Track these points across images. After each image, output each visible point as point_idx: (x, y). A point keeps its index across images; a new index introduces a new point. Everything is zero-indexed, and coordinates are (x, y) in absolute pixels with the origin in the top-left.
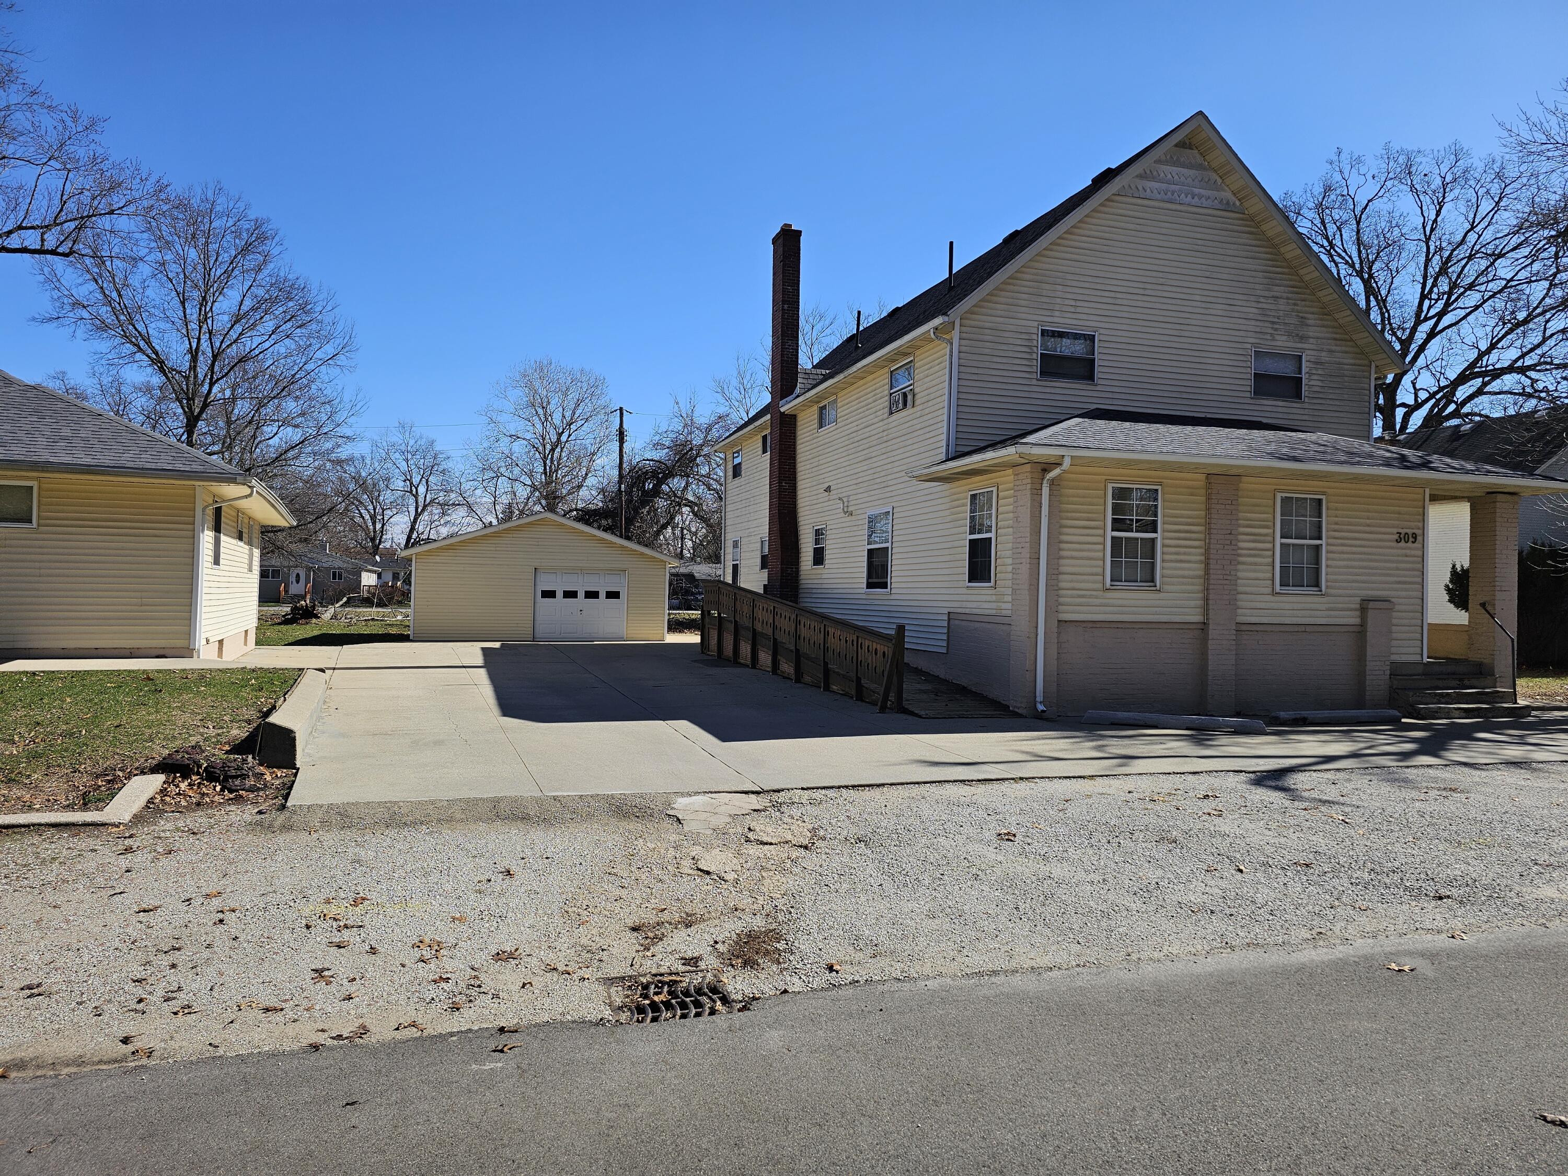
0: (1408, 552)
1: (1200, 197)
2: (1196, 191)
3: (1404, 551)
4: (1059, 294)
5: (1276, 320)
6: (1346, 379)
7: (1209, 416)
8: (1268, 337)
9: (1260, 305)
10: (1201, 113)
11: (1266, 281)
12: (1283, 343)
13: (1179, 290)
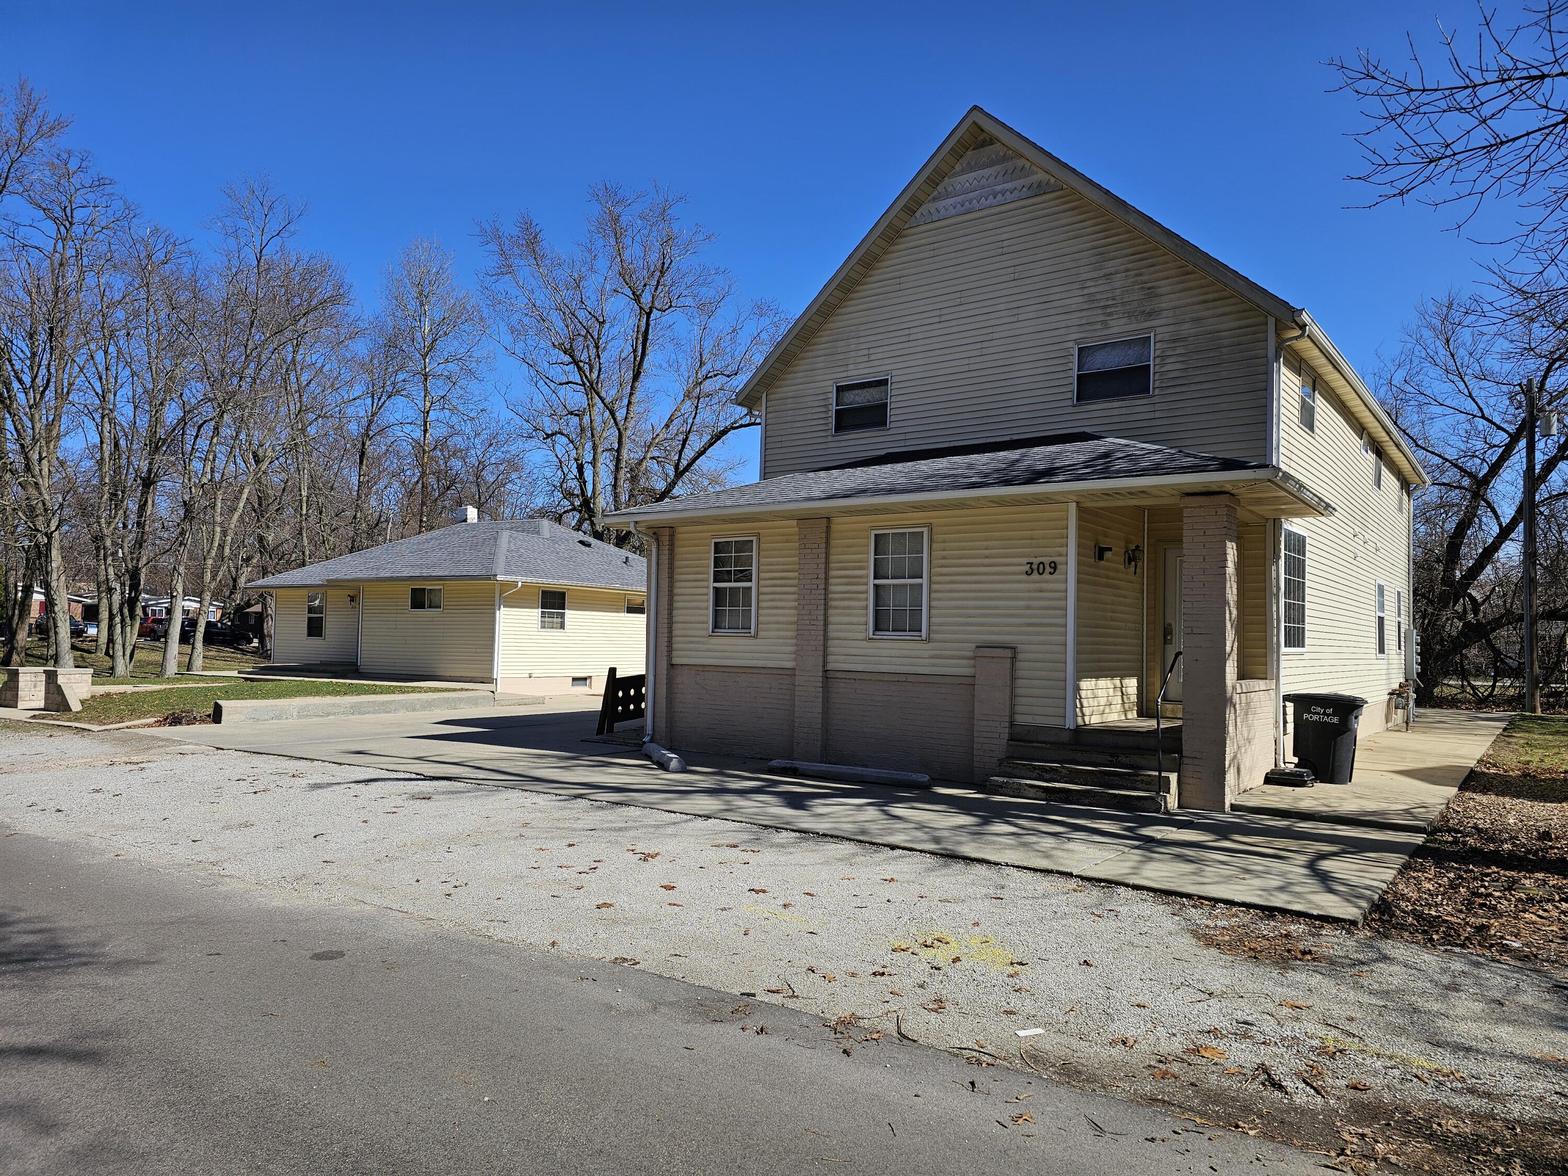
0: (1044, 586)
1: (1003, 193)
2: (999, 188)
3: (1038, 585)
4: (853, 347)
5: (1110, 302)
6: (1224, 350)
7: (1015, 437)
8: (1099, 326)
9: (1086, 291)
10: (975, 107)
11: (1094, 259)
12: (1120, 328)
13: (979, 305)
